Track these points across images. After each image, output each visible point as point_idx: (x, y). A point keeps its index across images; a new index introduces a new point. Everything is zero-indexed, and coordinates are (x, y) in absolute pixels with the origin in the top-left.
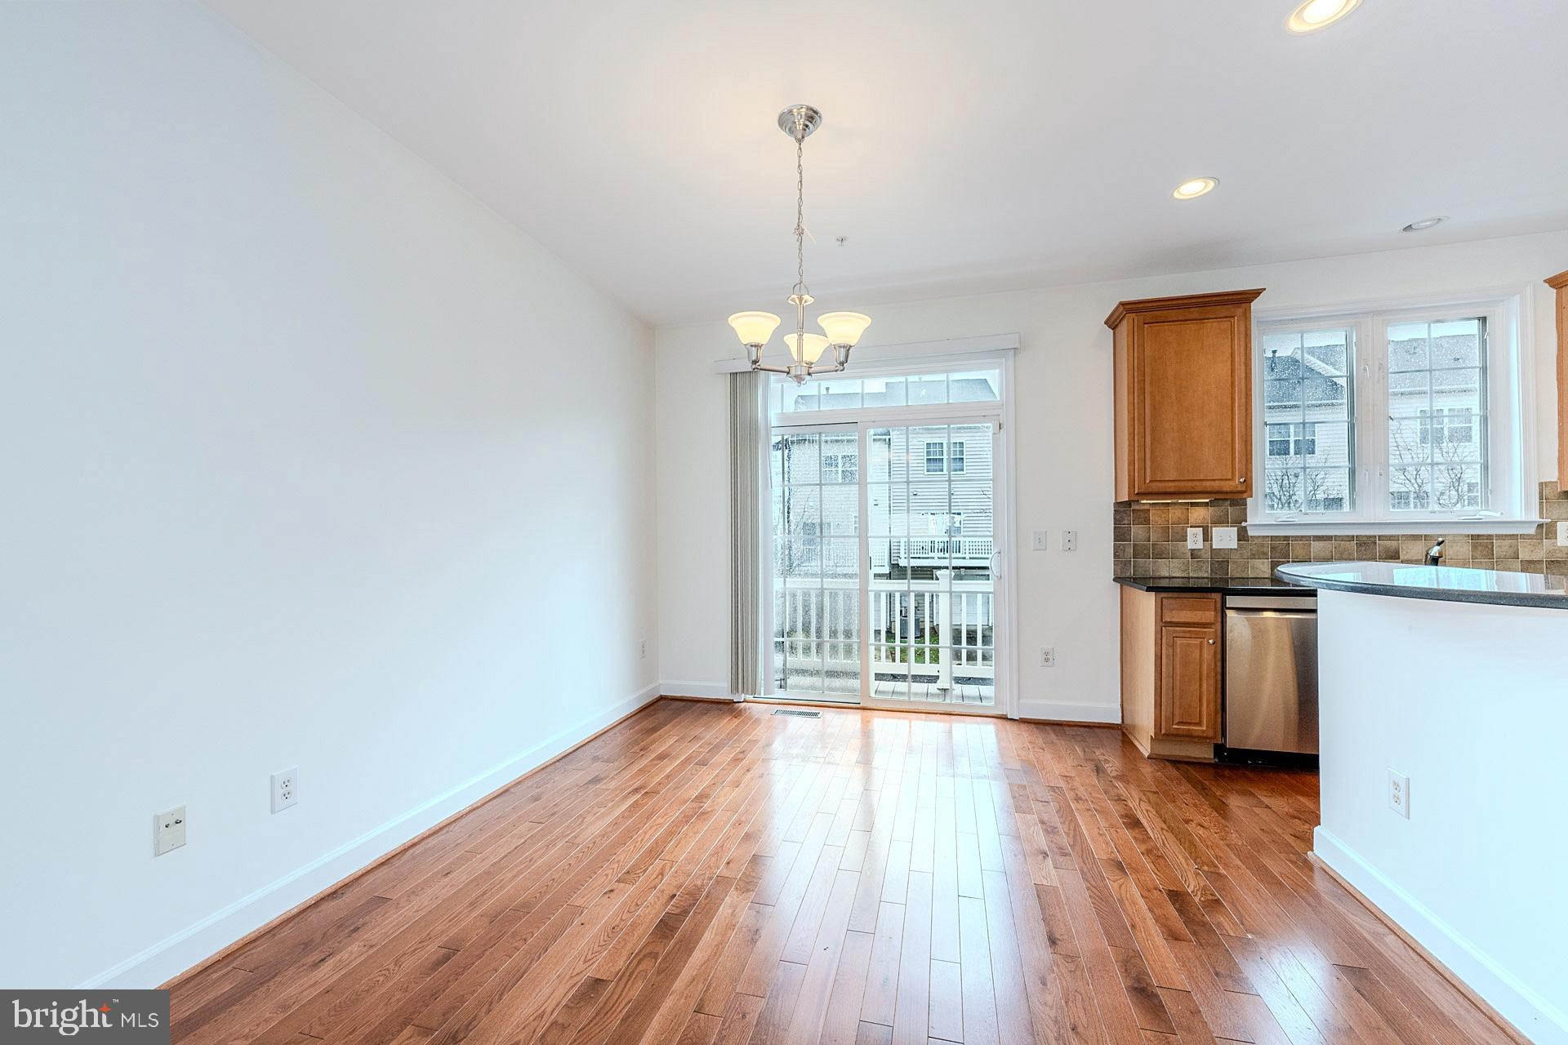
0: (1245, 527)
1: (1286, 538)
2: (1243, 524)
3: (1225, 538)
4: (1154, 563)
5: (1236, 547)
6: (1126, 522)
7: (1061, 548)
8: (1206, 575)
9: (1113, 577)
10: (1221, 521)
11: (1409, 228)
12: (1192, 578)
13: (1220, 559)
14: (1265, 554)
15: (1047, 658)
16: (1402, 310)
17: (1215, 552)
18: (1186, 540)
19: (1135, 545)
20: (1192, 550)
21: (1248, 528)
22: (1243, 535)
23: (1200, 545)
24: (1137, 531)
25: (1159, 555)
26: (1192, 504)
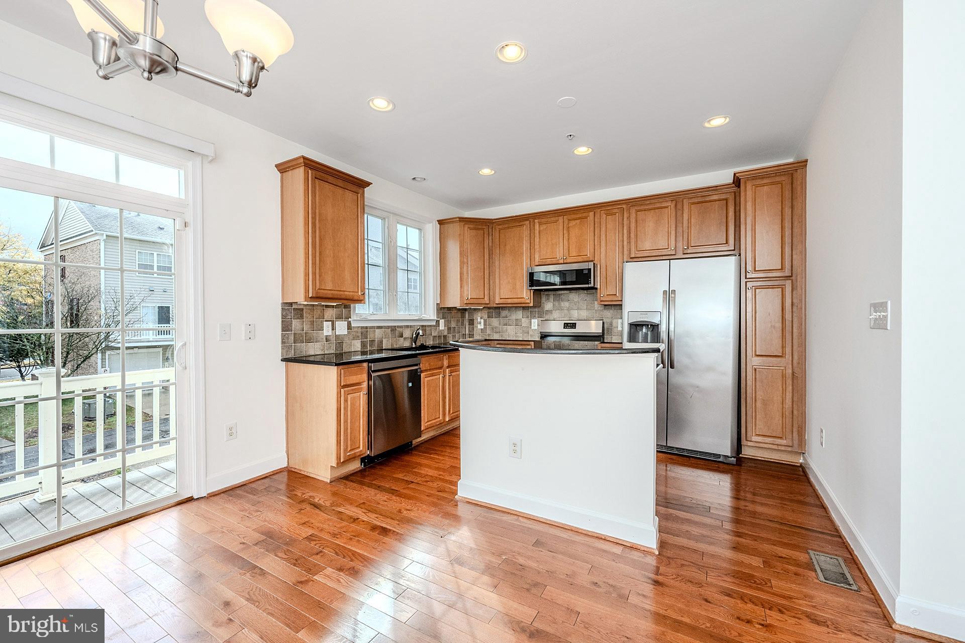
0: (350, 321)
1: (366, 327)
2: (350, 320)
3: (341, 328)
4: (306, 346)
5: (347, 333)
6: (289, 317)
7: (243, 338)
8: (333, 352)
9: (281, 358)
10: (339, 317)
11: (414, 179)
12: (326, 354)
13: (339, 340)
14: (358, 337)
15: (231, 433)
16: (405, 217)
17: (337, 337)
18: (323, 330)
19: (295, 334)
20: (326, 336)
21: (352, 322)
22: (349, 327)
23: (330, 333)
24: (296, 324)
25: (309, 341)
26: (327, 306)
